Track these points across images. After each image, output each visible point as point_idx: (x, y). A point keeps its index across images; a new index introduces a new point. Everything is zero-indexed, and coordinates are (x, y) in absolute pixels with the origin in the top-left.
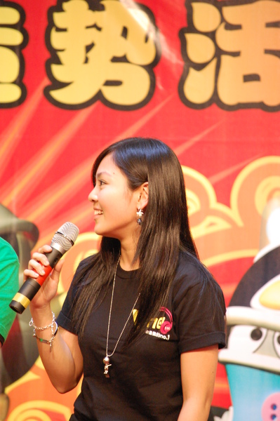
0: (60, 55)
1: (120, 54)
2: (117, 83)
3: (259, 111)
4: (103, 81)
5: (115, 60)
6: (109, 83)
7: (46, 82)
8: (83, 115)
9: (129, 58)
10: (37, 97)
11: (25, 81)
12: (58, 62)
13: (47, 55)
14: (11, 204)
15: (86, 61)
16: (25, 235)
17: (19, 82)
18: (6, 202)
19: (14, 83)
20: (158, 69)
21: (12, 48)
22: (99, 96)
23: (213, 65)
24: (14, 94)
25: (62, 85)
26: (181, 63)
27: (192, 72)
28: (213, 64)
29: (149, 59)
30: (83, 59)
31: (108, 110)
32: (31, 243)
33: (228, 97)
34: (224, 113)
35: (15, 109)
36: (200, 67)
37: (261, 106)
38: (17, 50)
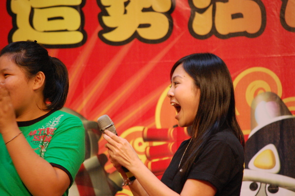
0: (108, 9)
1: (147, 6)
2: (147, 26)
3: (244, 38)
4: (137, 25)
5: (145, 10)
6: (141, 26)
7: (99, 28)
8: (125, 49)
9: (154, 8)
10: (94, 39)
11: (85, 28)
12: (107, 14)
13: (99, 10)
14: (82, 110)
15: (125, 12)
16: (93, 131)
17: (81, 29)
18: (79, 110)
19: (78, 30)
20: (174, 15)
21: (74, 7)
22: (136, 35)
23: (210, 10)
24: (78, 37)
25: (110, 29)
26: (189, 9)
27: (197, 15)
28: (211, 8)
29: (167, 8)
30: (123, 11)
31: (142, 44)
32: (97, 136)
33: (222, 30)
34: (221, 40)
35: (80, 48)
36: (202, 11)
37: (245, 34)
38: (79, 9)
